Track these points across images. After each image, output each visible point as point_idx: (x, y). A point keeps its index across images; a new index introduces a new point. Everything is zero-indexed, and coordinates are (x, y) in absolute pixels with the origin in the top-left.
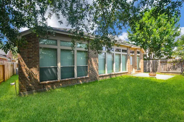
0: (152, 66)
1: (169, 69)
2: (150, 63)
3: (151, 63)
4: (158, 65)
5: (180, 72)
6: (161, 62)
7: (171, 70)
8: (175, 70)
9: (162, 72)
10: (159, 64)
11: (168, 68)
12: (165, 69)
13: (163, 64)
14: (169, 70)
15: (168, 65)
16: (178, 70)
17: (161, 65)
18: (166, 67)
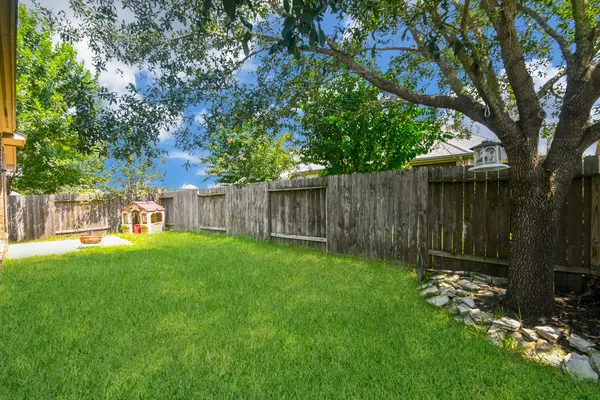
0: (24, 215)
1: (80, 221)
2: (19, 205)
3: (23, 205)
4: (47, 213)
5: (107, 226)
6: (57, 203)
7: (85, 223)
8: (96, 222)
9: (62, 234)
10: (52, 208)
11: (78, 218)
12: (68, 223)
13: (63, 210)
14: (81, 224)
15: (78, 210)
16: (102, 222)
17: (57, 211)
18: (73, 216)
